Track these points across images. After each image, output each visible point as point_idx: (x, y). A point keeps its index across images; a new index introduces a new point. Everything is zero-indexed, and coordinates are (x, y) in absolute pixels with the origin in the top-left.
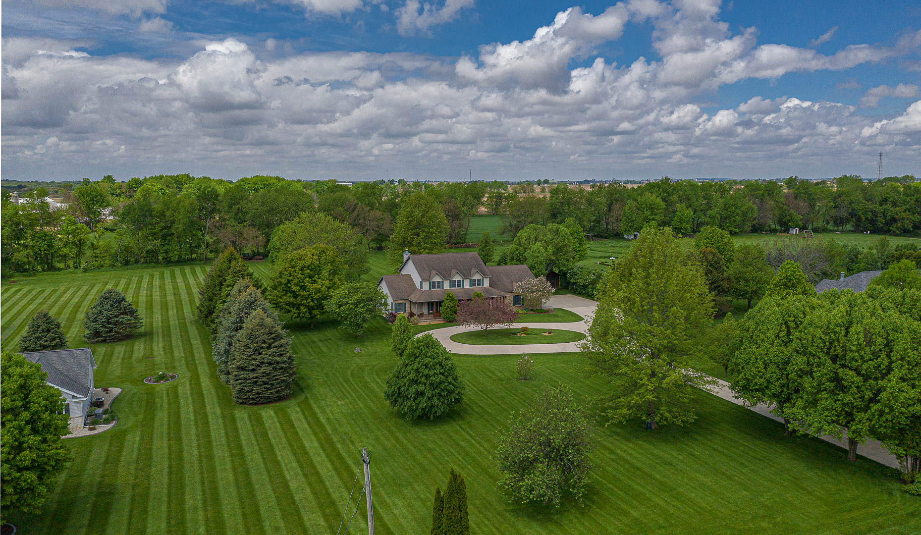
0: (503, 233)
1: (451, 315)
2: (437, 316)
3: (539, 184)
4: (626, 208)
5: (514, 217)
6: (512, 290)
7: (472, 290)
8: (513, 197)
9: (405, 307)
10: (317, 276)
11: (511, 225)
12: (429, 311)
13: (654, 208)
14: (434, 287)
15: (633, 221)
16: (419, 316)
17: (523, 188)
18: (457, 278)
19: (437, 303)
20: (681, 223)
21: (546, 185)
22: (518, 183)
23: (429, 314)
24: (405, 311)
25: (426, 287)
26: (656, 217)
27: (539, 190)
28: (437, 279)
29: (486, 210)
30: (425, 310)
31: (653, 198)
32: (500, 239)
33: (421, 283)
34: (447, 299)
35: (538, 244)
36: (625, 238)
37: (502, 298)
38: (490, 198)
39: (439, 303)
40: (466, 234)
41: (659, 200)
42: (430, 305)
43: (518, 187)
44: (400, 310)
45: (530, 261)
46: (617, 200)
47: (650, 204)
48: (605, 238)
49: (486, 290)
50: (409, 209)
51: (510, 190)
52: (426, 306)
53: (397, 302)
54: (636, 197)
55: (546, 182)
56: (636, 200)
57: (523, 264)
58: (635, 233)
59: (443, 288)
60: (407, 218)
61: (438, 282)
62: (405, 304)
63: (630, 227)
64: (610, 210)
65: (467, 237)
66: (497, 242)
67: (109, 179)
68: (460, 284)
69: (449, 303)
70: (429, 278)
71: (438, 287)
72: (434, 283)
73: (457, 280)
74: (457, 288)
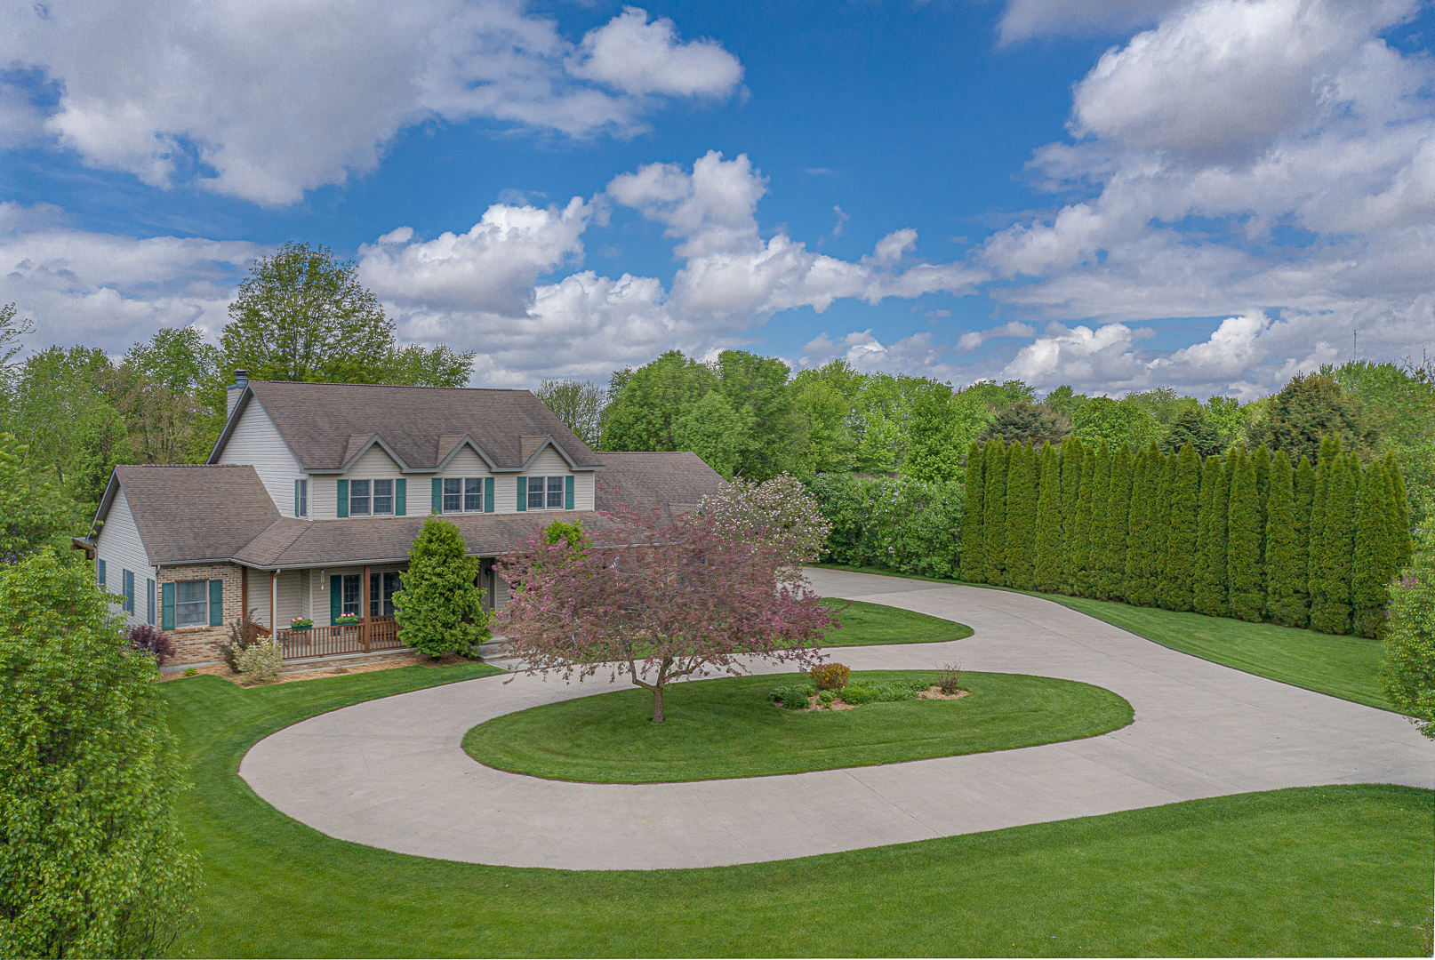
1: (446, 626)
2: (376, 637)
7: (528, 522)
9: (217, 602)
12: (335, 612)
14: (361, 506)
16: (285, 638)
18: (465, 469)
23: (335, 629)
24: (215, 620)
25: (322, 504)
28: (375, 470)
30: (317, 611)
33: (302, 485)
34: (425, 556)
39: (387, 577)
42: (344, 583)
44: (192, 613)
49: (584, 522)
52: (325, 587)
53: (178, 577)
57: (680, 451)
59: (402, 510)
61: (383, 485)
62: (217, 585)
68: (476, 495)
69: (438, 570)
70: (340, 462)
71: (383, 506)
72: (360, 486)
73: (464, 477)
74: (464, 512)
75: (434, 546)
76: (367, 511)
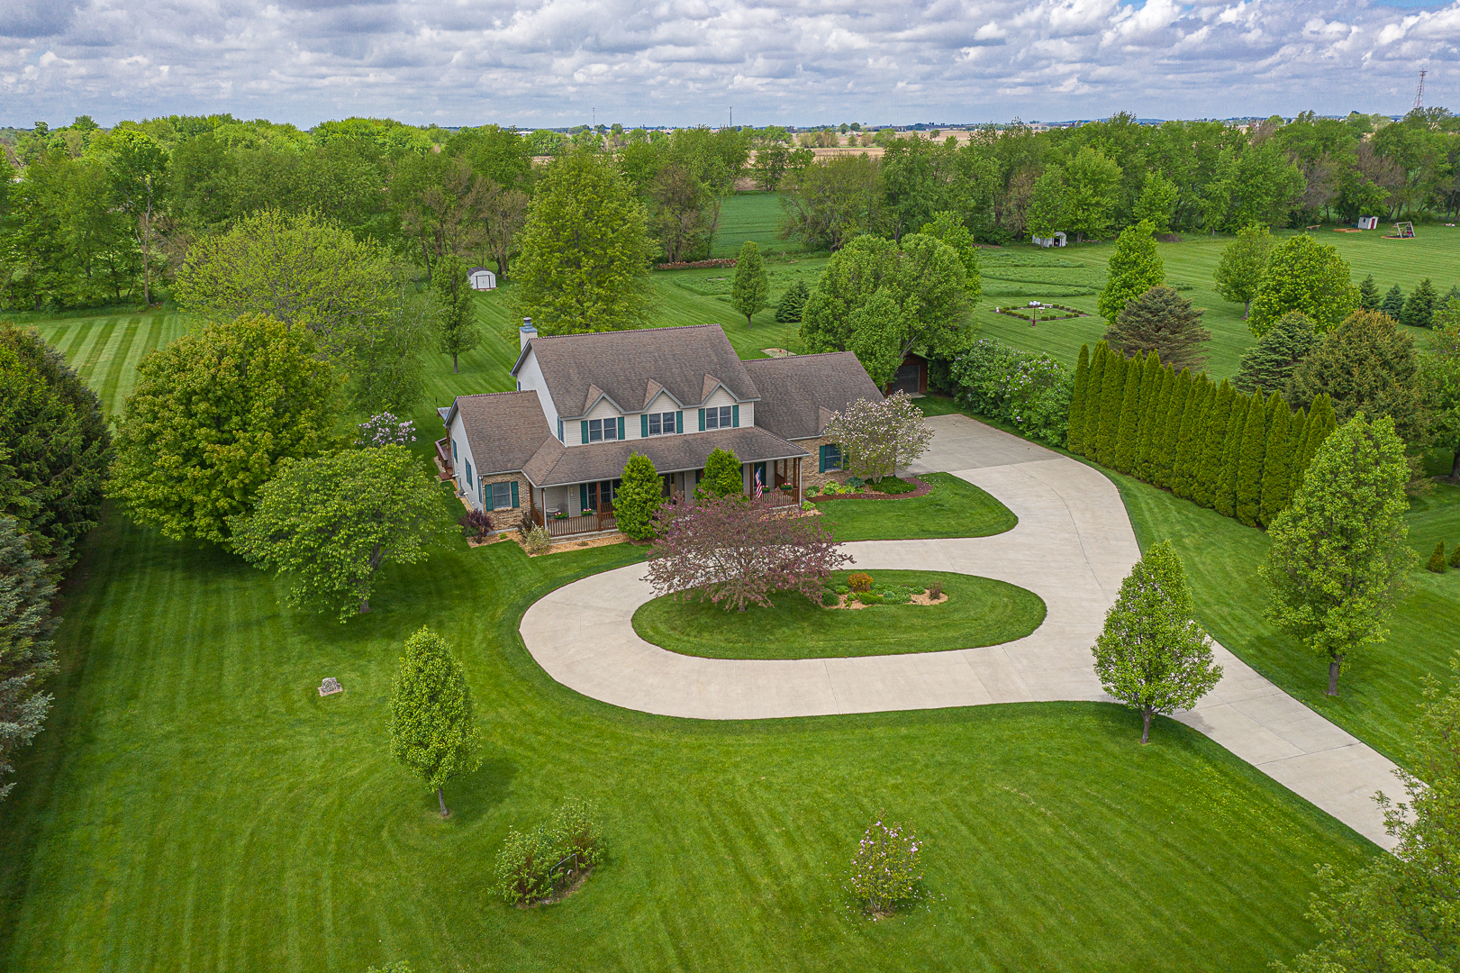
0: (788, 234)
1: (643, 524)
2: (605, 523)
3: (844, 132)
4: (1043, 181)
5: (810, 202)
6: (816, 432)
7: (706, 441)
8: (804, 157)
9: (516, 495)
10: (235, 419)
11: (804, 219)
12: (583, 507)
13: (1102, 181)
14: (596, 436)
15: (1055, 208)
16: (554, 520)
17: (818, 138)
18: (664, 406)
19: (605, 485)
20: (1151, 210)
21: (855, 133)
22: (810, 130)
23: (584, 516)
24: (516, 505)
25: (573, 437)
26: (1104, 201)
27: (846, 142)
28: (605, 412)
29: (755, 182)
30: (574, 506)
31: (1097, 158)
32: (779, 247)
33: (561, 424)
34: (631, 479)
35: (884, 291)
36: (1035, 245)
37: (790, 464)
38: (761, 158)
39: (611, 488)
40: (711, 238)
41: (1111, 163)
42: (588, 490)
43: (810, 138)
44: (501, 501)
45: (862, 340)
46: (1022, 163)
47: (1093, 173)
48: (995, 243)
49: (745, 438)
50: (552, 197)
51: (796, 140)
52: (577, 494)
53: (491, 481)
54: (1061, 156)
55: (855, 127)
56: (1062, 164)
57: (842, 349)
58: (1058, 234)
59: (622, 436)
60: (549, 221)
61: (609, 422)
62: (515, 486)
63: (1050, 221)
64: (1006, 186)
65: (713, 244)
66: (775, 254)
67: (85, 123)
68: (672, 423)
69: (636, 491)
70: (582, 410)
71: (609, 434)
72: (596, 423)
73: (662, 412)
74: (663, 435)
75: (634, 475)
76: (601, 438)
